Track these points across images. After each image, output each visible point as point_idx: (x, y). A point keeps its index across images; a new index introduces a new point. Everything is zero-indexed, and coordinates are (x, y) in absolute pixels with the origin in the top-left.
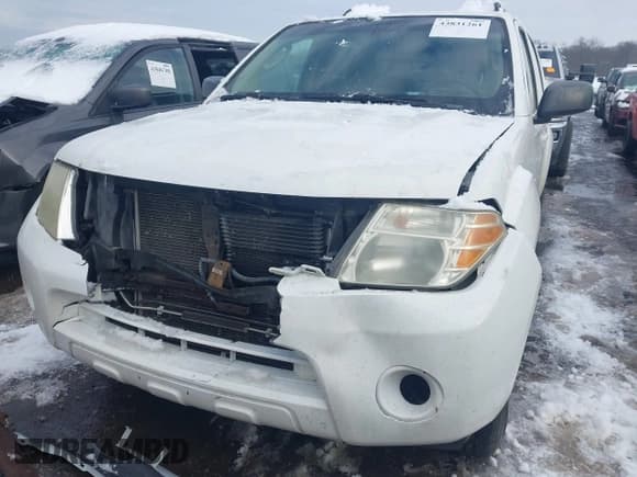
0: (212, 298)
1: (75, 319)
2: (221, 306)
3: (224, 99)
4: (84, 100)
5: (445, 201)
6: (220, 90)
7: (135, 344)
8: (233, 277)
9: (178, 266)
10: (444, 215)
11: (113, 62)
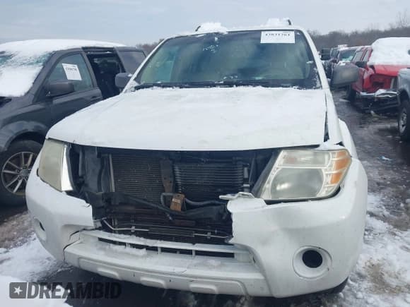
0: (170, 218)
1: (78, 242)
2: (177, 222)
3: (137, 88)
4: (28, 92)
5: (317, 146)
6: (132, 83)
7: (128, 254)
8: (187, 204)
9: (144, 200)
10: (315, 154)
11: (44, 66)
